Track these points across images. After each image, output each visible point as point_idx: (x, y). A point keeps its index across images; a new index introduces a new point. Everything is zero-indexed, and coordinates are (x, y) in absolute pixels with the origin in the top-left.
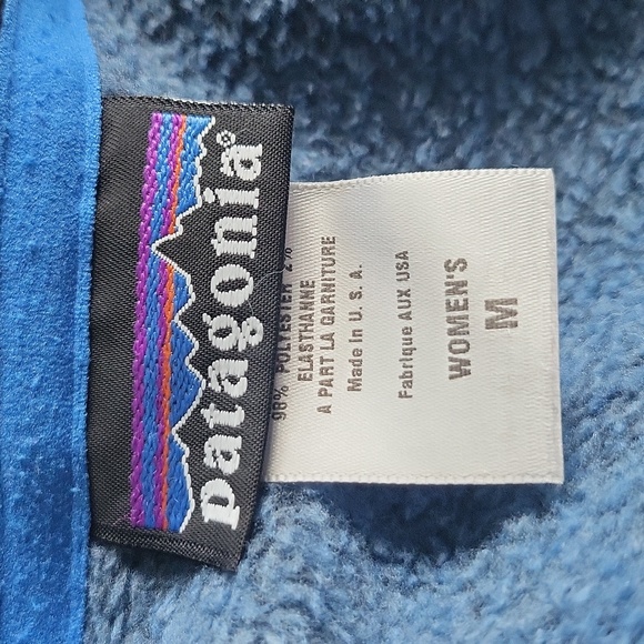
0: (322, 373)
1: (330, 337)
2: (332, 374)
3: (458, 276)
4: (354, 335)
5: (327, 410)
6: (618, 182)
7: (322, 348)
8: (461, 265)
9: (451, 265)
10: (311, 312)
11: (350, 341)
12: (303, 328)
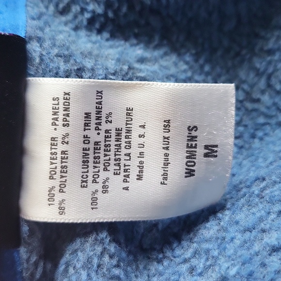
0: (125, 172)
1: (129, 155)
2: (129, 172)
3: (194, 133)
4: (140, 154)
5: (127, 189)
6: (262, 83)
7: (125, 160)
8: (195, 129)
9: (190, 129)
10: (120, 143)
11: (138, 157)
12: (116, 150)
